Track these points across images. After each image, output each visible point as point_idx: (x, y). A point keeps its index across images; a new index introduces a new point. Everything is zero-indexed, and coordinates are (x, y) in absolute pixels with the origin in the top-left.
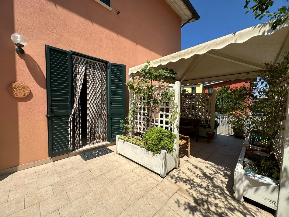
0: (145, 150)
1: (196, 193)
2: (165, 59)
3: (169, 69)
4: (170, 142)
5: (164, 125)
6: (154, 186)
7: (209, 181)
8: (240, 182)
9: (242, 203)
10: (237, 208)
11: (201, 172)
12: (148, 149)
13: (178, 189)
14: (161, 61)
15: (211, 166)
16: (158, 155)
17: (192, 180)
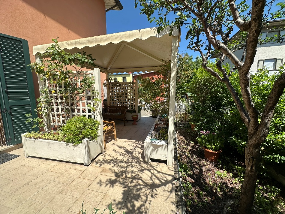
0: (65, 143)
1: (117, 169)
2: (80, 42)
3: (87, 54)
4: (93, 129)
5: (87, 114)
6: (76, 177)
7: (130, 155)
8: (148, 149)
9: (149, 163)
10: (146, 168)
11: (125, 150)
12: (68, 142)
13: (101, 171)
14: (76, 43)
15: (133, 143)
16: (80, 145)
17: (116, 159)
